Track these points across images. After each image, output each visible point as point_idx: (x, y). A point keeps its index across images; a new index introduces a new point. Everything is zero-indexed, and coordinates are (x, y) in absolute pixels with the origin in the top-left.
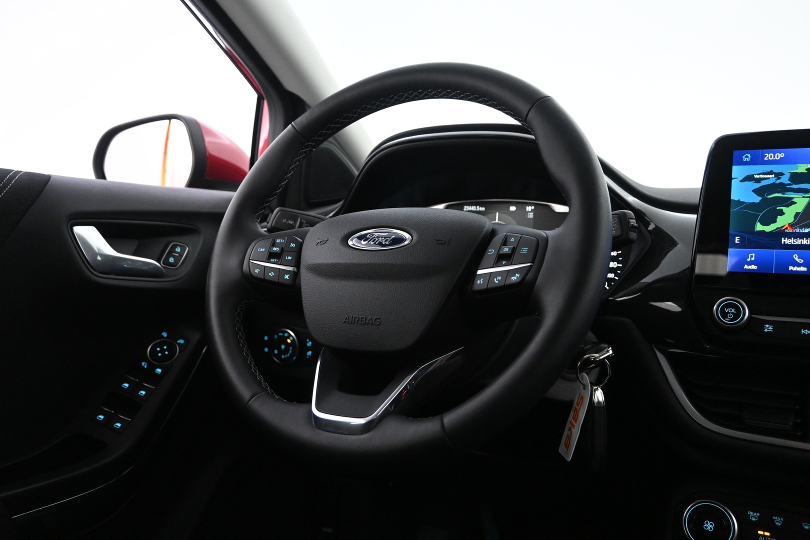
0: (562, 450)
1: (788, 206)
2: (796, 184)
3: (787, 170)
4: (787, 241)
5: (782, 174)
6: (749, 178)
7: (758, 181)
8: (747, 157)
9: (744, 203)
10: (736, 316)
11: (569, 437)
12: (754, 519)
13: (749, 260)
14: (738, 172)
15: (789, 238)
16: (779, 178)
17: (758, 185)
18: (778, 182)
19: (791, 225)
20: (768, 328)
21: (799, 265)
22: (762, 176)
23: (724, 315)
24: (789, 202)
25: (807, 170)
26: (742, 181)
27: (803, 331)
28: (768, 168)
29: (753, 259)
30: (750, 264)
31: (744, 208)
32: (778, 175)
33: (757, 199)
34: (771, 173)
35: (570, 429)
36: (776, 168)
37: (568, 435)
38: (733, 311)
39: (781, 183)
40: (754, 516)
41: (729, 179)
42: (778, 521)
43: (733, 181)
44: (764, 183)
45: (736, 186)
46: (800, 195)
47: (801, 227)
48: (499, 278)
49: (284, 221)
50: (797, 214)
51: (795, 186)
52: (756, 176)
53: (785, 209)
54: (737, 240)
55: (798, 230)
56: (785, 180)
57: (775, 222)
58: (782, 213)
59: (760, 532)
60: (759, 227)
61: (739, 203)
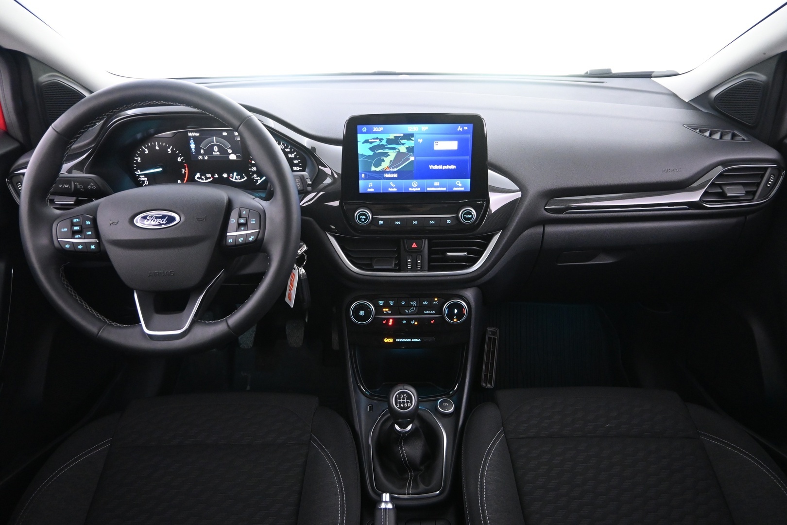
0: (287, 300)
1: (386, 157)
2: (389, 145)
3: (385, 137)
4: (386, 175)
5: (382, 139)
6: (366, 141)
7: (371, 143)
8: (364, 129)
9: (365, 155)
10: (366, 219)
11: (290, 294)
12: (381, 304)
13: (369, 186)
14: (361, 138)
15: (388, 174)
16: (381, 142)
17: (371, 146)
18: (381, 144)
19: (389, 167)
20: (381, 222)
21: (393, 188)
22: (373, 140)
23: (360, 219)
24: (386, 155)
25: (394, 137)
26: (363, 143)
27: (396, 223)
28: (375, 136)
29: (372, 185)
30: (370, 188)
31: (365, 158)
32: (381, 140)
33: (371, 153)
34: (377, 138)
35: (290, 290)
36: (380, 136)
37: (289, 294)
38: (364, 217)
39: (382, 144)
40: (381, 303)
41: (357, 142)
42: (391, 303)
43: (359, 143)
44: (374, 144)
45: (360, 145)
46: (392, 151)
47: (393, 168)
48: (242, 239)
49: (60, 186)
50: (391, 161)
51: (389, 146)
52: (370, 141)
53: (385, 158)
54: (363, 176)
55: (392, 170)
56: (384, 142)
57: (381, 165)
58: (383, 161)
59: (384, 310)
60: (373, 169)
61: (363, 155)
